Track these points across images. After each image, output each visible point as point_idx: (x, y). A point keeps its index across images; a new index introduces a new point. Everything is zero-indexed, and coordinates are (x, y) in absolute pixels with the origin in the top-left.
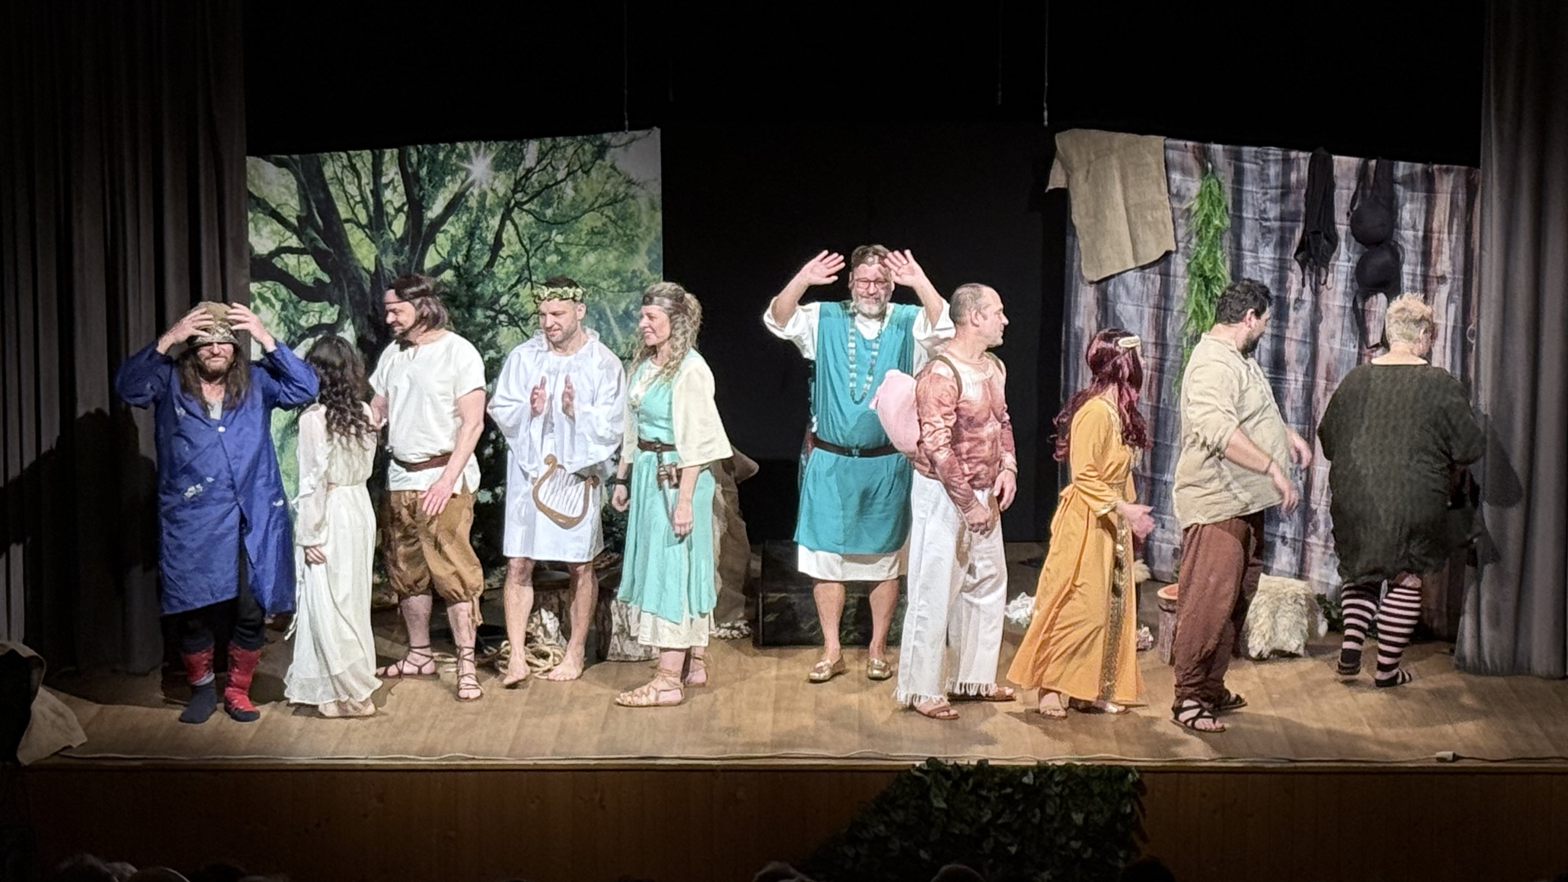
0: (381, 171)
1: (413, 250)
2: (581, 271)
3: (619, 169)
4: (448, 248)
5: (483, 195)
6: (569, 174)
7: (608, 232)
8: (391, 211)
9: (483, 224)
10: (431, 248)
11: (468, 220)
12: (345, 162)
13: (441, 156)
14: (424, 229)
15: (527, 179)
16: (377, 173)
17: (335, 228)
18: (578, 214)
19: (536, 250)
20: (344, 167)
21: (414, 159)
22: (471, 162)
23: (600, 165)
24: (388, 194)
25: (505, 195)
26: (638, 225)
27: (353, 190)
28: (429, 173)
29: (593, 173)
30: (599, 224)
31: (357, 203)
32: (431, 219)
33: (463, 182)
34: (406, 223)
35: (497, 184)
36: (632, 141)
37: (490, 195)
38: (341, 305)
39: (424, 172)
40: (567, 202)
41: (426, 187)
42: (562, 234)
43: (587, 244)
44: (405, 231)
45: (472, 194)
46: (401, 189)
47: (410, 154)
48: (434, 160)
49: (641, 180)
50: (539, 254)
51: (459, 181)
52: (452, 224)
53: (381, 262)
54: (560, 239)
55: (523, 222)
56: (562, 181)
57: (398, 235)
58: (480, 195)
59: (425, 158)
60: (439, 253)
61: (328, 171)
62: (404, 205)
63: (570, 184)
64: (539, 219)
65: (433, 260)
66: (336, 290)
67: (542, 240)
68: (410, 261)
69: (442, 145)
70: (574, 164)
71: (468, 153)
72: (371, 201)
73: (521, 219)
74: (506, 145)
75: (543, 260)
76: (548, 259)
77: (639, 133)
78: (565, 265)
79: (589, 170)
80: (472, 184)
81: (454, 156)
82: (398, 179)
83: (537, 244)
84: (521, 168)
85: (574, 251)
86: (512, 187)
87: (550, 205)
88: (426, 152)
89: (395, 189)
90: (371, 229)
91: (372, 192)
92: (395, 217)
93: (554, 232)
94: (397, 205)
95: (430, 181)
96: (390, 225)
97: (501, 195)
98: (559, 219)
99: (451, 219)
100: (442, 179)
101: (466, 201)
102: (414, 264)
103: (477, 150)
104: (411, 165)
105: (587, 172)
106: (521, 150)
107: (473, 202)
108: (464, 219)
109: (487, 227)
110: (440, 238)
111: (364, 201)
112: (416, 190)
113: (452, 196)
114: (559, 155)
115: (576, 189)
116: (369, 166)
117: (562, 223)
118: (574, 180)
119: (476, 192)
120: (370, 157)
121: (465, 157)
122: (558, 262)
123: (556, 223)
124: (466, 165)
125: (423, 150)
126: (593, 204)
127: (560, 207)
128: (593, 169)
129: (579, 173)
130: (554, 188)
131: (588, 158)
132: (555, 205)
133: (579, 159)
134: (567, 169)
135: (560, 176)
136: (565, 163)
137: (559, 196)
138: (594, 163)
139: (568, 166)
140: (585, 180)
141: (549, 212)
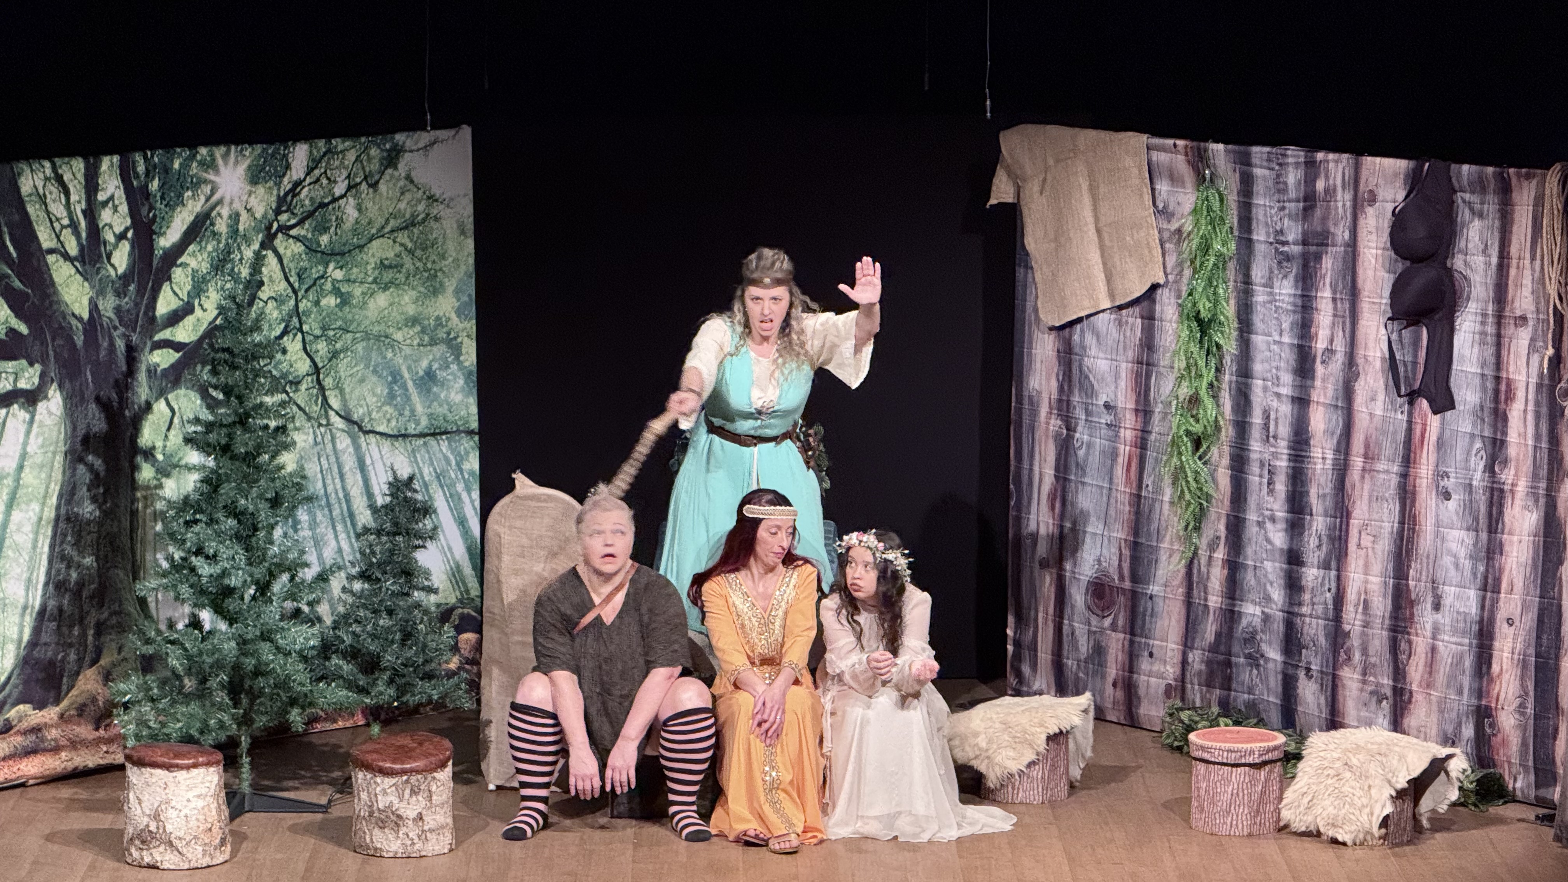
0: (97, 184)
1: (141, 290)
2: (366, 318)
3: (416, 181)
4: (188, 287)
5: (235, 217)
6: (350, 188)
7: (402, 265)
8: (110, 238)
9: (236, 257)
10: (166, 288)
11: (216, 250)
12: (49, 173)
13: (176, 166)
14: (155, 262)
15: (294, 196)
16: (91, 187)
17: (34, 261)
18: (361, 242)
19: (307, 291)
20: (47, 179)
21: (141, 168)
22: (217, 171)
23: (389, 177)
24: (106, 216)
25: (265, 216)
26: (442, 256)
27: (58, 210)
28: (161, 187)
29: (382, 187)
30: (388, 256)
31: (64, 228)
32: (164, 249)
33: (207, 200)
34: (130, 254)
35: (254, 202)
36: (434, 143)
37: (245, 216)
38: (44, 364)
39: (155, 185)
40: (348, 225)
41: (158, 205)
42: (338, 268)
43: (372, 282)
44: (129, 265)
45: (220, 214)
46: (124, 208)
47: (135, 163)
48: (166, 170)
49: (446, 196)
50: (311, 296)
51: (202, 198)
52: (194, 255)
53: (96, 306)
54: (338, 275)
55: (289, 253)
56: (339, 198)
57: (120, 271)
58: (230, 216)
59: (155, 168)
60: (176, 294)
61: (26, 184)
62: (127, 229)
63: (351, 200)
64: (312, 249)
65: (169, 304)
66: (38, 343)
67: (315, 276)
68: (137, 304)
69: (178, 150)
71: (213, 160)
72: (83, 224)
73: (285, 248)
74: (264, 150)
75: (314, 304)
76: (324, 302)
77: (443, 133)
78: (343, 310)
79: (377, 182)
80: (219, 202)
81: (195, 165)
82: (120, 195)
83: (309, 282)
84: (285, 180)
85: (358, 291)
86: (274, 206)
87: (325, 230)
88: (156, 159)
89: (115, 209)
90: (83, 262)
91: (84, 212)
92: (116, 246)
93: (328, 267)
94: (118, 230)
95: (162, 198)
96: (109, 257)
97: (259, 216)
98: (337, 249)
99: (191, 248)
100: (180, 196)
101: (213, 224)
102: (143, 308)
103: (226, 157)
104: (137, 177)
105: (374, 186)
106: (285, 156)
107: (221, 226)
108: (210, 248)
109: (241, 260)
110: (177, 274)
111: (74, 225)
112: (145, 210)
113: (191, 219)
114: (337, 163)
115: (359, 209)
116: (81, 178)
117: (341, 254)
118: (357, 196)
119: (226, 212)
120: (82, 166)
121: (209, 165)
122: (333, 307)
123: (331, 255)
124: (211, 176)
125: (152, 156)
126: (383, 227)
127: (339, 231)
128: (381, 181)
129: (364, 186)
130: (330, 206)
131: (375, 166)
132: (332, 230)
133: (363, 168)
134: (347, 182)
135: (339, 190)
136: (345, 173)
137: (337, 218)
138: (383, 173)
139: (349, 176)
140: (371, 195)
141: (324, 239)
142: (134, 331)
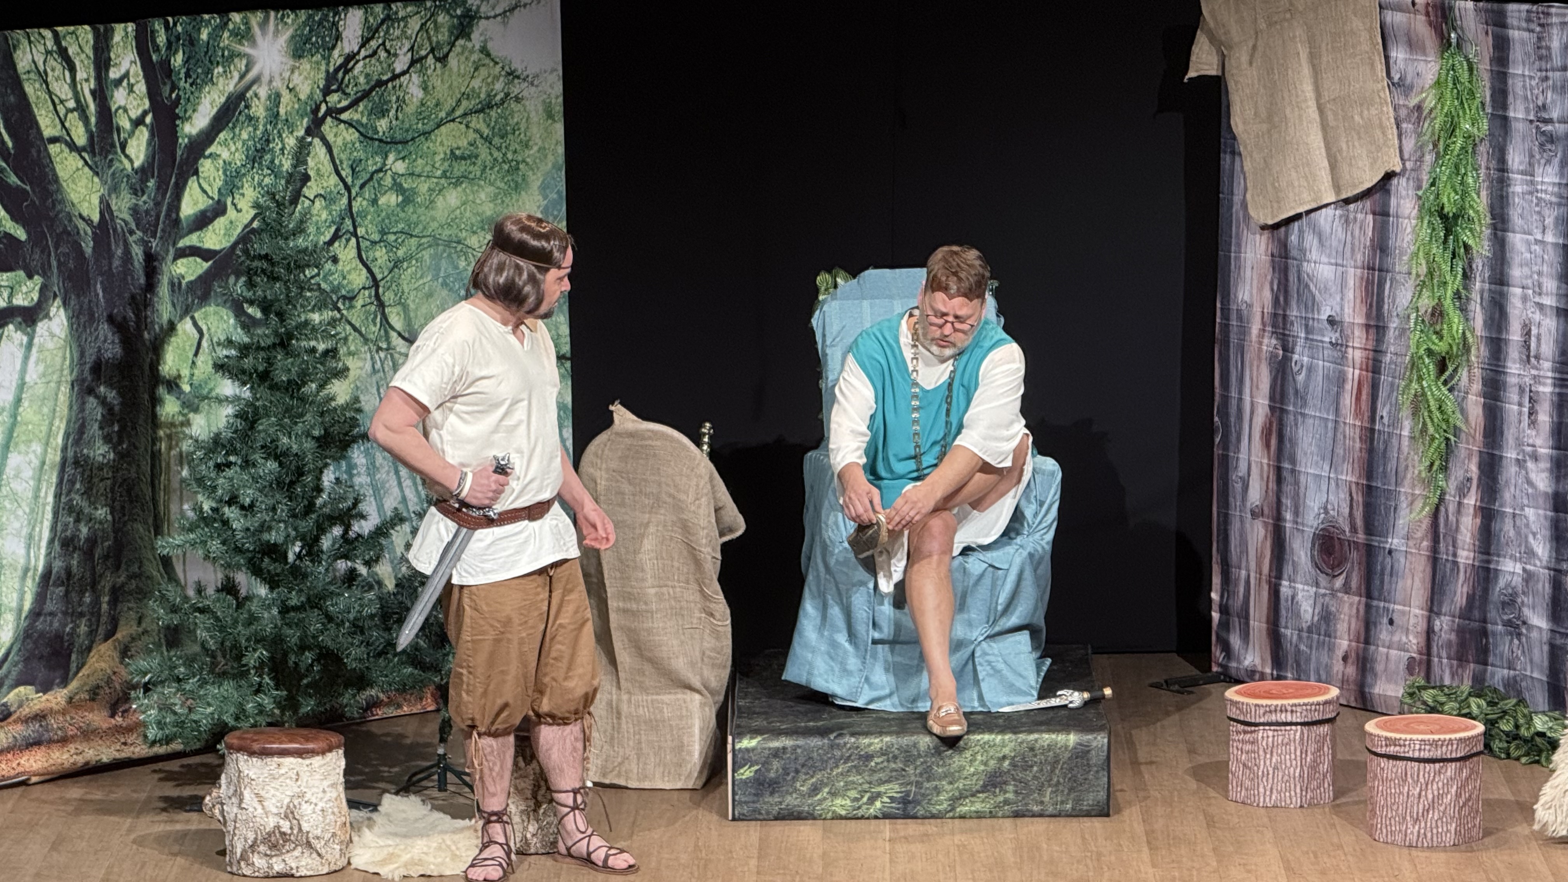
0: (110, 59)
1: (162, 187)
2: (433, 219)
3: (493, 54)
4: (219, 183)
5: (276, 98)
6: (413, 63)
7: (477, 156)
8: (126, 124)
9: (276, 146)
10: (192, 183)
11: (252, 138)
12: (50, 44)
13: (204, 36)
14: (179, 153)
15: (347, 72)
16: (102, 62)
17: (34, 152)
18: (427, 128)
19: (362, 186)
20: (48, 53)
21: (162, 39)
22: (253, 43)
23: (464, 47)
24: (119, 97)
25: (310, 97)
26: (526, 145)
27: (62, 90)
28: (186, 62)
29: (453, 61)
30: (463, 143)
31: (69, 111)
32: (190, 137)
33: (242, 77)
34: (149, 143)
35: (297, 79)
36: (512, 9)
37: (286, 97)
38: (44, 275)
39: (178, 60)
40: (411, 108)
41: (182, 84)
42: (403, 159)
43: (444, 175)
44: (147, 156)
45: (256, 95)
46: (141, 88)
47: (153, 32)
48: (192, 42)
49: (531, 71)
50: (367, 193)
51: (236, 75)
52: (225, 143)
53: (109, 206)
54: (400, 167)
55: (340, 141)
56: (404, 73)
57: (137, 164)
58: (269, 97)
59: (178, 38)
60: (204, 191)
61: (24, 59)
62: (145, 113)
63: (415, 77)
64: (367, 136)
65: (196, 203)
66: (37, 250)
67: (372, 169)
68: (158, 204)
69: (206, 17)
70: (420, 47)
71: (249, 29)
72: (92, 107)
73: (335, 136)
74: (310, 17)
75: (374, 202)
76: (382, 201)
78: (410, 209)
79: (446, 56)
80: (256, 80)
81: (226, 34)
82: (136, 72)
83: (366, 176)
84: (336, 53)
85: (423, 187)
86: (322, 84)
87: (384, 113)
88: (179, 28)
89: (131, 88)
90: (93, 153)
91: (93, 93)
92: (131, 134)
93: (391, 157)
94: (135, 114)
95: (188, 75)
96: (123, 146)
97: (303, 97)
98: (398, 136)
99: (222, 136)
100: (209, 72)
101: (247, 107)
102: (165, 208)
103: (264, 24)
104: (157, 49)
105: (443, 60)
106: (335, 24)
107: (259, 109)
108: (245, 136)
109: (282, 150)
110: (206, 166)
111: (81, 108)
112: (166, 90)
113: (223, 99)
114: (397, 32)
115: (425, 88)
116: (90, 52)
117: (405, 142)
118: (422, 72)
119: (263, 92)
120: (90, 36)
121: (244, 35)
122: (398, 205)
123: (394, 142)
124: (246, 49)
125: (175, 24)
126: (453, 110)
127: (400, 115)
128: (451, 54)
129: (430, 60)
130: (390, 85)
131: (443, 36)
132: (392, 113)
133: (429, 38)
134: (410, 54)
135: (400, 65)
136: (407, 46)
137: (398, 98)
138: (453, 45)
139: (412, 49)
140: (439, 71)
141: (382, 125)
142: (154, 236)
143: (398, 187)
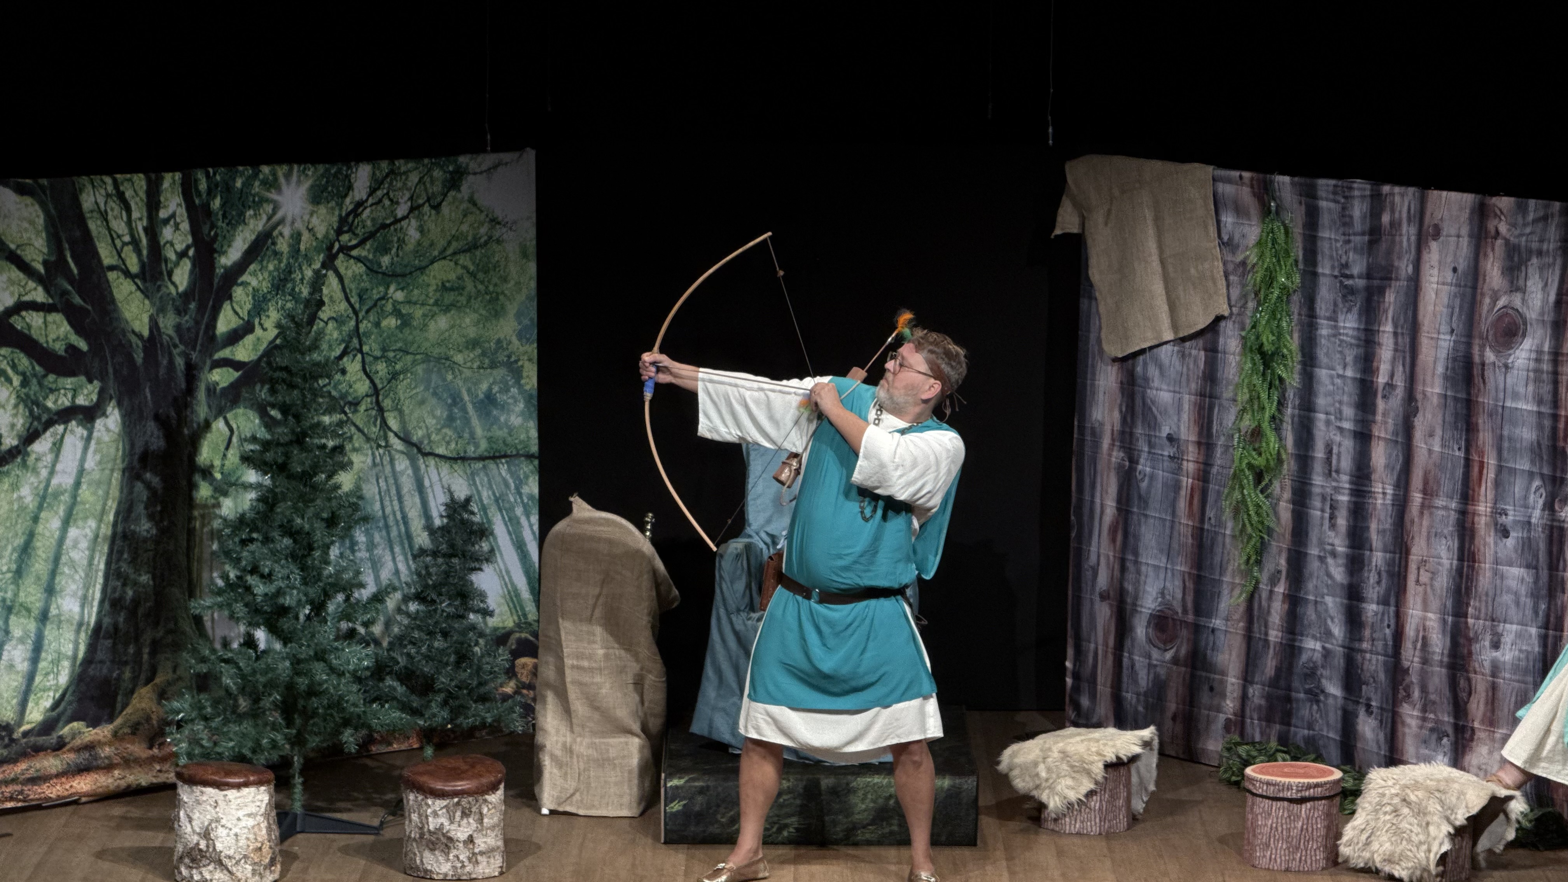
0: (159, 202)
1: (201, 309)
2: (427, 339)
3: (479, 203)
4: (249, 306)
5: (297, 236)
6: (412, 209)
7: (463, 288)
8: (173, 256)
9: (297, 276)
10: (227, 306)
11: (276, 269)
12: (110, 189)
13: (239, 184)
14: (217, 280)
15: (357, 215)
16: (153, 205)
17: (96, 278)
18: (423, 264)
19: (368, 311)
20: (109, 196)
21: (203, 187)
22: (279, 190)
23: (454, 198)
24: (167, 233)
25: (326, 236)
26: (505, 280)
27: (120, 227)
28: (223, 205)
29: (445, 209)
30: (452, 276)
31: (125, 244)
32: (225, 268)
33: (269, 219)
34: (191, 272)
35: (315, 222)
36: (495, 167)
37: (306, 236)
38: (103, 381)
39: (216, 204)
40: (410, 246)
41: (220, 224)
42: (402, 289)
43: (436, 303)
44: (189, 283)
45: (281, 234)
46: (185, 226)
47: (197, 180)
48: (228, 189)
49: (509, 219)
50: (372, 317)
51: (264, 217)
52: (254, 274)
53: (157, 323)
54: (400, 296)
55: (350, 274)
56: (404, 218)
57: (182, 289)
58: (292, 236)
59: (217, 185)
60: (236, 313)
61: (88, 201)
62: (188, 247)
63: (414, 223)
64: (372, 269)
65: (231, 322)
66: (97, 360)
67: (376, 297)
68: (198, 323)
69: (243, 168)
70: (419, 197)
71: (276, 179)
72: (144, 241)
73: (347, 268)
74: (328, 170)
75: (377, 325)
76: (384, 323)
77: (506, 157)
78: (407, 331)
79: (440, 204)
80: (281, 222)
81: (257, 183)
82: (182, 212)
83: (371, 303)
84: (348, 200)
85: (418, 312)
86: (336, 225)
87: (386, 251)
88: (218, 178)
89: (177, 226)
90: (144, 280)
91: (146, 230)
92: (177, 264)
93: (392, 288)
94: (180, 247)
95: (225, 217)
96: (170, 274)
97: (320, 236)
98: (398, 270)
99: (252, 267)
100: (243, 213)
101: (274, 243)
102: (203, 326)
103: (288, 176)
104: (199, 195)
105: (437, 207)
106: (348, 176)
107: (283, 246)
108: (271, 267)
109: (302, 279)
110: (238, 293)
111: (135, 242)
112: (205, 228)
113: (254, 236)
114: (399, 184)
115: (421, 230)
116: (143, 195)
117: (403, 275)
118: (419, 218)
119: (287, 231)
120: (144, 184)
121: (271, 184)
122: (397, 327)
123: (395, 275)
124: (273, 195)
125: (217, 173)
126: (445, 249)
127: (401, 254)
128: (444, 203)
129: (426, 208)
130: (392, 228)
131: (437, 188)
132: (394, 251)
133: (426, 189)
134: (409, 204)
135: (401, 211)
136: (407, 195)
137: (399, 239)
138: (445, 195)
139: (411, 198)
140: (433, 218)
141: (386, 260)
142: (194, 349)
143: (397, 313)
